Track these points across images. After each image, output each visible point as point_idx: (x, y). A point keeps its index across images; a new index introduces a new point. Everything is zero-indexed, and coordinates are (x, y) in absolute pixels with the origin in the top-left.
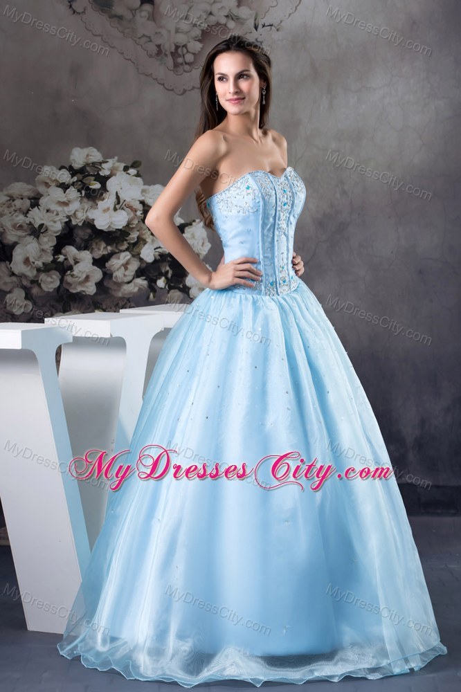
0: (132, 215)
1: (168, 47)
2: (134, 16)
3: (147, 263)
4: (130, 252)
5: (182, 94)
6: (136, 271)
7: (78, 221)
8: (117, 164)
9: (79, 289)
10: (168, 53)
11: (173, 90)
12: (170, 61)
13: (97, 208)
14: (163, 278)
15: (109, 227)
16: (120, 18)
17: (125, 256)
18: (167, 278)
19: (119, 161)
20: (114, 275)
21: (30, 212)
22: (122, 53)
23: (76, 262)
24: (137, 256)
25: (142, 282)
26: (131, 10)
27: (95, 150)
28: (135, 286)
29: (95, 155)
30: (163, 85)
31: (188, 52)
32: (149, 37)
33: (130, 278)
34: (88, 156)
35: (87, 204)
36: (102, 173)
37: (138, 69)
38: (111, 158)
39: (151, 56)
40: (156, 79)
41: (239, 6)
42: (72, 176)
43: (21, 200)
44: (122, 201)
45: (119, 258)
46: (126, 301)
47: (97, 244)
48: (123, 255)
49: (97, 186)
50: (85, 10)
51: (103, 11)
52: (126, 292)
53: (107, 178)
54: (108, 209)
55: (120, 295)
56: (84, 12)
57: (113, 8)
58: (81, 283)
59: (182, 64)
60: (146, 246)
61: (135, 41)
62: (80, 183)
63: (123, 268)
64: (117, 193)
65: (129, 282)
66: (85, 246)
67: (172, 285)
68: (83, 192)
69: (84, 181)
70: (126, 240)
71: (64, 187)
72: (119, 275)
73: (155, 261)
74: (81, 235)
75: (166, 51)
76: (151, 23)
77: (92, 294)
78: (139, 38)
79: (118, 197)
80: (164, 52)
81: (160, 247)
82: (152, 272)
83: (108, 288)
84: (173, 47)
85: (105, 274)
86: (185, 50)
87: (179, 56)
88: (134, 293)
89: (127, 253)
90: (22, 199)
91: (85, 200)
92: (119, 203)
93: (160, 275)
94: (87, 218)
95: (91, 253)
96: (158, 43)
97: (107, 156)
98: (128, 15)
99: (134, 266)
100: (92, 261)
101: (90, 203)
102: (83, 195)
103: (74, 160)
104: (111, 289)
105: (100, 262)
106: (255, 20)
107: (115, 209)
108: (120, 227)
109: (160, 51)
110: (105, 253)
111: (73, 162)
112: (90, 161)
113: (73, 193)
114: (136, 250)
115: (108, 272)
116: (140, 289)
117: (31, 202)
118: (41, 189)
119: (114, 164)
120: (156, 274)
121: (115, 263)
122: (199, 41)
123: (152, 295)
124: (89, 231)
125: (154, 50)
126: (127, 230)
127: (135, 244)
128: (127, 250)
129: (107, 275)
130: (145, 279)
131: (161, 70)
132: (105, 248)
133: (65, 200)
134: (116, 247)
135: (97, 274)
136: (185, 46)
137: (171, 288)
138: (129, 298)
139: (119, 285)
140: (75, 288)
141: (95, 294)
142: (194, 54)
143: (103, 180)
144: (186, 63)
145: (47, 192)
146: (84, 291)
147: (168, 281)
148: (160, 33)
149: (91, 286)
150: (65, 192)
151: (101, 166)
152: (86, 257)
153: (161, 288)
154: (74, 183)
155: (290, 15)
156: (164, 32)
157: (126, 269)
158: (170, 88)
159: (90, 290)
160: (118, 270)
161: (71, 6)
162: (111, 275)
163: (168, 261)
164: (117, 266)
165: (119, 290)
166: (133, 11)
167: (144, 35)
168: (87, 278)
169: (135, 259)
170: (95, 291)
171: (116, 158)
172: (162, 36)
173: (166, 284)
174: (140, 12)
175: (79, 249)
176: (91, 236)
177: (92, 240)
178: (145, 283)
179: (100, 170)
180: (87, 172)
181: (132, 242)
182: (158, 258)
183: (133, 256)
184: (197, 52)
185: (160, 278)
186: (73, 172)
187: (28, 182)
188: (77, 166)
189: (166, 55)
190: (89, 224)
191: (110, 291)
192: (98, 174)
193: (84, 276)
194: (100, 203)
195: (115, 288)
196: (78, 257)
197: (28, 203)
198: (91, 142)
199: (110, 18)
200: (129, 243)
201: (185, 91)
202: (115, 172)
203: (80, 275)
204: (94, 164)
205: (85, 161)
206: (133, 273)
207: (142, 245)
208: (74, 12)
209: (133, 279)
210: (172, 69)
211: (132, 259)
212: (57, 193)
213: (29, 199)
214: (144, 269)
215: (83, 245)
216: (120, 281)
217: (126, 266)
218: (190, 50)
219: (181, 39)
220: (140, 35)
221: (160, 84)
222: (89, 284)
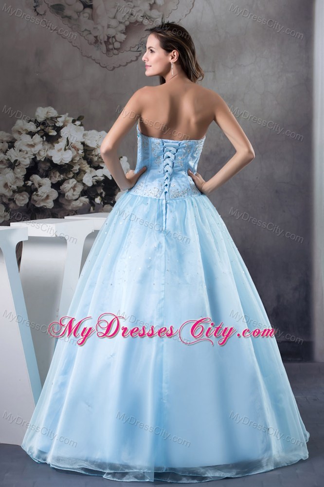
0: (75, 153)
1: (103, 37)
2: (79, 17)
3: (88, 187)
4: (75, 179)
5: (112, 70)
6: (81, 192)
7: (41, 157)
8: (68, 118)
9: (42, 204)
10: (102, 42)
11: (106, 67)
12: (104, 47)
13: (54, 149)
14: (99, 197)
15: (61, 161)
16: (69, 18)
17: (73, 182)
18: (101, 197)
19: (69, 116)
20: (66, 195)
21: (8, 152)
22: (71, 42)
23: (40, 186)
24: (80, 181)
25: (85, 200)
26: (77, 12)
27: (53, 109)
28: (81, 202)
29: (53, 113)
30: (99, 64)
31: (116, 41)
32: (90, 31)
33: (77, 197)
34: (47, 113)
35: (47, 146)
36: (57, 125)
37: (82, 53)
38: (63, 114)
39: (91, 44)
40: (94, 60)
41: (151, 9)
42: (37, 127)
43: (2, 144)
44: (70, 144)
45: (69, 183)
46: (74, 212)
47: (54, 173)
48: (71, 181)
49: (54, 133)
50: (45, 12)
51: (58, 13)
52: (74, 206)
53: (61, 128)
54: (61, 149)
55: (70, 208)
56: (44, 14)
57: (65, 11)
58: (43, 200)
59: (112, 49)
60: (86, 175)
61: (80, 33)
62: (42, 131)
63: (72, 189)
64: (67, 138)
65: (76, 200)
66: (46, 175)
67: (106, 201)
68: (45, 138)
69: (45, 130)
70: (72, 171)
71: (32, 134)
72: (69, 194)
73: (93, 185)
74: (43, 167)
75: (101, 40)
76: (91, 22)
77: (51, 208)
78: (83, 32)
79: (68, 141)
80: (100, 41)
81: (96, 176)
82: (91, 193)
83: (62, 204)
84: (106, 38)
85: (60, 194)
86: (114, 40)
87: (110, 44)
88: (80, 207)
89: (74, 180)
90: (2, 142)
91: (46, 143)
92: (68, 145)
93: (97, 195)
94: (47, 155)
95: (50, 179)
96: (95, 35)
97: (61, 113)
98: (75, 16)
99: (80, 188)
100: (51, 185)
101: (50, 145)
102: (45, 139)
103: (38, 116)
104: (64, 204)
105: (56, 186)
106: (162, 18)
107: (65, 150)
108: (67, 162)
109: (97, 40)
110: (60, 179)
111: (37, 117)
112: (49, 116)
113: (37, 138)
114: (79, 178)
115: (62, 193)
116: (84, 204)
117: (9, 145)
118: (16, 136)
119: (65, 118)
120: (95, 194)
121: (67, 186)
122: (124, 33)
123: (92, 208)
124: (49, 164)
125: (92, 39)
126: (72, 164)
127: (78, 174)
128: (73, 177)
129: (61, 195)
130: (87, 198)
131: (98, 53)
132: (59, 176)
133: (32, 143)
134: (66, 176)
135: (55, 194)
136: (114, 37)
137: (105, 204)
138: (77, 210)
139: (70, 201)
140: (39, 204)
141: (53, 208)
142: (120, 42)
143: (58, 129)
144: (115, 49)
145: (20, 138)
146: (45, 206)
147: (103, 199)
148: (97, 28)
149: (50, 202)
150: (32, 138)
151: (56, 119)
152: (47, 182)
153: (98, 204)
154: (38, 131)
155: (186, 15)
156: (99, 27)
157: (74, 190)
158: (104, 66)
159: (49, 205)
160: (68, 191)
161: (35, 10)
162: (64, 195)
163: (102, 186)
164: (68, 189)
165: (69, 205)
166: (79, 13)
167: (86, 30)
168: (48, 197)
169: (80, 184)
170: (53, 206)
171: (67, 114)
172: (98, 30)
173: (101, 201)
174: (84, 13)
175: (42, 177)
176: (50, 168)
177: (50, 171)
178: (87, 200)
179: (56, 122)
180: (48, 124)
181: (76, 172)
182: (95, 183)
183: (78, 181)
184: (122, 41)
185: (97, 197)
186: (37, 124)
187: (7, 132)
188: (41, 119)
189: (101, 43)
190: (49, 160)
191: (63, 206)
192: (55, 125)
193: (45, 196)
194: (56, 145)
195: (67, 203)
196: (41, 182)
197: (7, 145)
198: (50, 103)
199: (62, 18)
200: (73, 173)
201: (114, 68)
202: (66, 123)
203: (42, 195)
204: (52, 118)
205: (46, 116)
206: (79, 193)
207: (83, 174)
208: (38, 14)
209: (79, 197)
210: (105, 53)
211: (78, 183)
212: (27, 139)
213: (7, 142)
214: (86, 191)
215: (44, 174)
216: (70, 199)
217: (74, 188)
218: (117, 40)
219: (111, 32)
220: (83, 30)
221: (97, 63)
222: (48, 201)
